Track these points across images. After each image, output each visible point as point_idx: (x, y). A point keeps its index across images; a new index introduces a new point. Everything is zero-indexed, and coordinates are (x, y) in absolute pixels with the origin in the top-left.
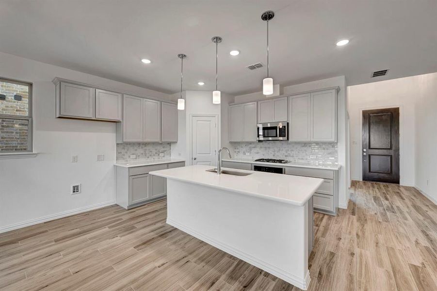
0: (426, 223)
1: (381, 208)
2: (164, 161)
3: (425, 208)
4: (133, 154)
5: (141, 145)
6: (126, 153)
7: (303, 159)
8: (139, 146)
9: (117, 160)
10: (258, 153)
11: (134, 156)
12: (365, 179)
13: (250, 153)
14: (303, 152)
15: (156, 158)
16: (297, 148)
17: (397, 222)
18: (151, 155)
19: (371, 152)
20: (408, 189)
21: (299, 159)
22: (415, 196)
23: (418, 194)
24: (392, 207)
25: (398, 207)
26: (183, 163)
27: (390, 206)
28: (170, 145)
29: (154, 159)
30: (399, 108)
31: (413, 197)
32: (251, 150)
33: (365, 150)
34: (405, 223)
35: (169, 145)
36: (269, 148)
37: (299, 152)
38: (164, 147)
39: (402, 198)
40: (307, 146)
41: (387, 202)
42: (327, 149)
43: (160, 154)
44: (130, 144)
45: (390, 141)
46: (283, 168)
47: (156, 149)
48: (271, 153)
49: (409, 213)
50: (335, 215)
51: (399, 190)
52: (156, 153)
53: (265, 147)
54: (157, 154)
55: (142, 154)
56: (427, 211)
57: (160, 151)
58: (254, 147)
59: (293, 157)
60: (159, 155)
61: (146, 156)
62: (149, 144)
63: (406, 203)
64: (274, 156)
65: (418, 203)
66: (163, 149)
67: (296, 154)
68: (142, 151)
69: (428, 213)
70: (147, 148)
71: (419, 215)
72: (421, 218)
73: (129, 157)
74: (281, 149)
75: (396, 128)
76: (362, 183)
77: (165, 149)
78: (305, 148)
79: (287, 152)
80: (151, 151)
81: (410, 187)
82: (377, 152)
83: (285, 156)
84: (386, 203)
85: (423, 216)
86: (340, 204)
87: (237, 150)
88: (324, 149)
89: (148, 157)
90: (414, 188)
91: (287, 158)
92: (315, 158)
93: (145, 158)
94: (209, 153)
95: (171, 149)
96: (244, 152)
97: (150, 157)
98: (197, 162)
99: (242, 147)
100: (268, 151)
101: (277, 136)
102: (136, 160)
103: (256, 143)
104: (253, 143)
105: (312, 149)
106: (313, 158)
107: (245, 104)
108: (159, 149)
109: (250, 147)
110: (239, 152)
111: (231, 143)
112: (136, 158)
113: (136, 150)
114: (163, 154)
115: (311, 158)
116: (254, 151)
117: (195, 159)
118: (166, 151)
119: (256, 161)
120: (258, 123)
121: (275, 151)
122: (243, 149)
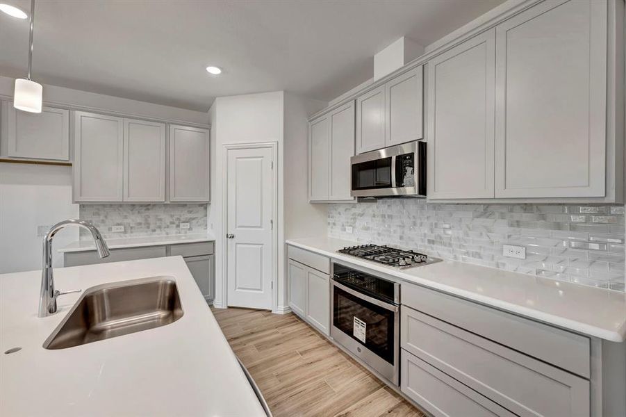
2: (189, 239)
4: (118, 224)
5: (137, 208)
6: (103, 221)
7: (478, 255)
8: (132, 210)
9: (81, 235)
10: (367, 229)
11: (122, 228)
13: (354, 227)
14: (481, 235)
15: (173, 231)
16: (460, 220)
18: (160, 227)
21: (467, 253)
26: (212, 244)
28: (206, 208)
29: (167, 234)
32: (355, 222)
35: (202, 209)
36: (390, 217)
37: (466, 234)
38: (190, 212)
40: (493, 213)
43: (181, 225)
44: (111, 205)
46: (395, 281)
47: (172, 216)
48: (395, 232)
52: (172, 223)
53: (383, 216)
54: (174, 226)
55: (140, 224)
57: (182, 220)
58: (362, 215)
59: (450, 245)
60: (178, 226)
61: (148, 227)
62: (154, 205)
64: (401, 238)
66: (189, 216)
67: (458, 239)
68: (139, 219)
70: (151, 213)
73: (110, 229)
74: (418, 222)
77: (192, 216)
78: (488, 222)
79: (432, 231)
80: (161, 220)
83: (429, 241)
87: (331, 220)
89: (154, 231)
91: (434, 246)
92: (523, 256)
93: (147, 232)
94: (259, 225)
95: (206, 215)
96: (343, 226)
97: (158, 231)
98: (237, 244)
99: (339, 213)
100: (389, 226)
101: (390, 186)
102: (126, 235)
103: (364, 205)
104: (358, 205)
105: (512, 225)
106: (514, 255)
107: (334, 112)
108: (181, 216)
109: (354, 214)
110: (334, 224)
111: (314, 204)
112: (125, 232)
113: (126, 217)
114: (188, 224)
115: (506, 253)
116: (361, 223)
117: (233, 237)
118: (194, 219)
119: (341, 251)
120: (357, 154)
121: (404, 227)
122: (342, 217)
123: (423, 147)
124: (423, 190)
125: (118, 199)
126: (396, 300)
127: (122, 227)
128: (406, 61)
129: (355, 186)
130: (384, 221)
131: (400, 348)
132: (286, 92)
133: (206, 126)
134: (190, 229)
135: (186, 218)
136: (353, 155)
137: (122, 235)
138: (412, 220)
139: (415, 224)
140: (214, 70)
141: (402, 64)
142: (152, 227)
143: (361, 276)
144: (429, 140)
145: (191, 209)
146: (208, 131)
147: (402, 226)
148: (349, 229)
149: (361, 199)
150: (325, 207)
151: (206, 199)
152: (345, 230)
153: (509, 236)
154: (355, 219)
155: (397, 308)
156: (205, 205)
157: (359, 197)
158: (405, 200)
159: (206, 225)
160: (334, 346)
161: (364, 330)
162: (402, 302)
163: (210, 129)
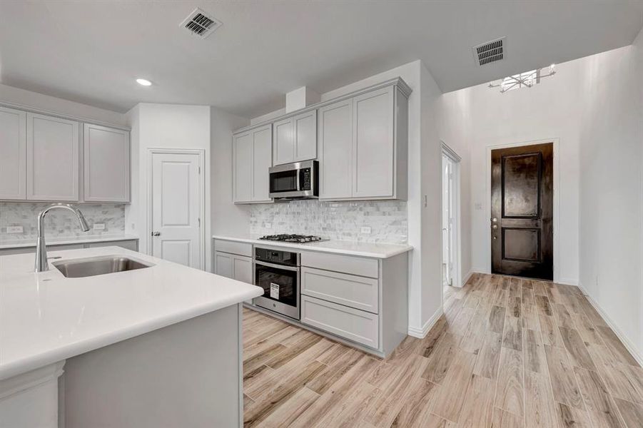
0: (577, 380)
1: (496, 336)
3: (585, 336)
4: (16, 225)
7: (349, 235)
8: (33, 210)
10: (282, 223)
12: (496, 269)
14: (351, 222)
17: (513, 378)
18: (69, 228)
19: (506, 223)
20: (565, 289)
21: (344, 234)
22: (573, 305)
23: (580, 300)
24: (519, 332)
25: (531, 333)
26: (135, 243)
27: (516, 330)
28: (123, 209)
30: (552, 143)
31: (569, 309)
32: (273, 219)
33: (495, 220)
34: (528, 380)
35: (119, 209)
36: (298, 213)
37: (343, 222)
38: (105, 213)
39: (548, 312)
41: (514, 320)
42: (389, 215)
43: (95, 226)
45: (537, 204)
46: (298, 252)
48: (302, 224)
49: (548, 350)
50: (383, 356)
51: (550, 292)
53: (294, 213)
56: (587, 344)
57: (96, 221)
58: (278, 213)
59: (335, 230)
60: (90, 227)
61: (54, 228)
63: (549, 324)
65: (576, 323)
66: (103, 217)
67: (339, 225)
69: (589, 349)
71: (569, 354)
72: (570, 362)
73: (3, 230)
74: (317, 216)
75: (548, 179)
76: (488, 279)
77: (108, 216)
78: (354, 214)
79: (325, 221)
81: (569, 286)
82: (515, 223)
84: (510, 322)
85: (575, 357)
86: (411, 327)
87: (253, 219)
88: (384, 214)
89: (62, 232)
90: (577, 288)
91: (326, 232)
92: (369, 232)
93: (52, 233)
94: (187, 223)
95: (124, 216)
96: (263, 223)
97: (66, 232)
98: (162, 241)
99: (260, 213)
100: (298, 220)
101: (296, 190)
102: (26, 236)
103: (280, 206)
104: (275, 206)
105: (365, 215)
106: (366, 232)
107: (255, 130)
108: (94, 216)
109: (272, 213)
110: (256, 222)
111: (238, 204)
112: (24, 233)
113: (25, 217)
114: (103, 225)
115: (362, 232)
116: (277, 219)
117: (159, 235)
118: (110, 219)
119: (261, 239)
120: (274, 165)
121: (308, 220)
122: (262, 215)
123: (316, 164)
124: (316, 193)
125: (21, 197)
126: (298, 264)
127: (21, 228)
128: (307, 105)
129: (272, 190)
130: (294, 217)
131: (300, 294)
132: (212, 107)
133: (126, 129)
134: (106, 230)
135: (101, 219)
136: (271, 166)
137: (20, 237)
138: (313, 214)
139: (314, 217)
140: (144, 83)
141: (304, 106)
142: (58, 228)
143: (276, 254)
144: (320, 160)
145: (106, 210)
146: (128, 133)
147: (306, 220)
148: (268, 226)
149: (277, 200)
150: (248, 206)
151: (125, 200)
152: (265, 226)
153: (364, 221)
154: (273, 216)
155: (298, 268)
156: (122, 206)
157: (275, 198)
158: (308, 201)
159: (124, 226)
160: (256, 312)
161: (278, 290)
162: (302, 264)
163: (130, 132)
